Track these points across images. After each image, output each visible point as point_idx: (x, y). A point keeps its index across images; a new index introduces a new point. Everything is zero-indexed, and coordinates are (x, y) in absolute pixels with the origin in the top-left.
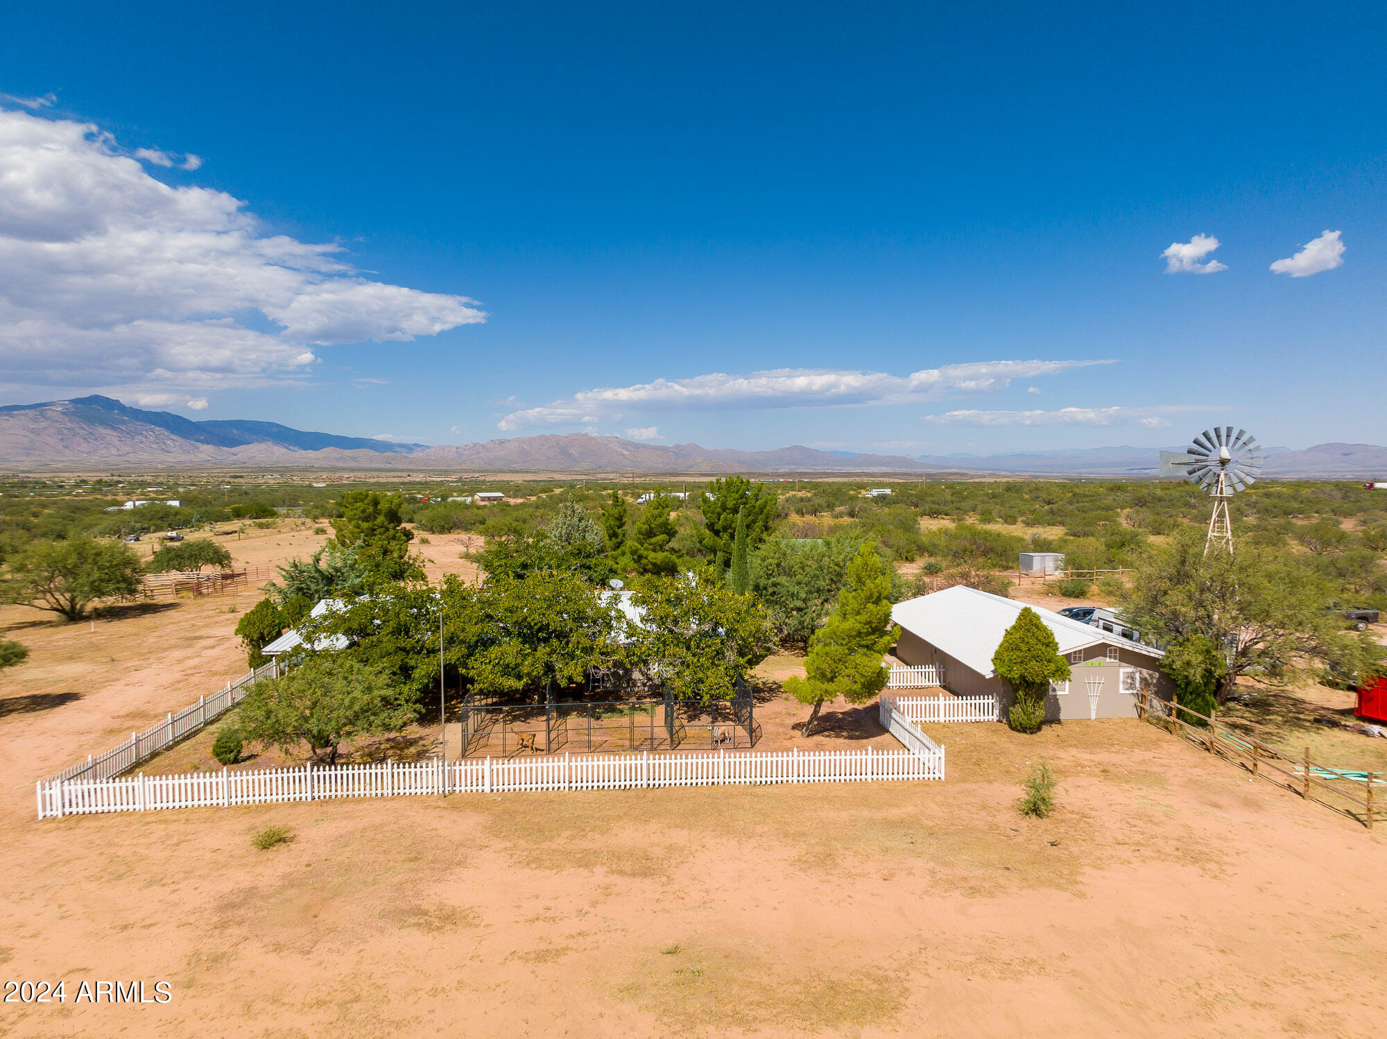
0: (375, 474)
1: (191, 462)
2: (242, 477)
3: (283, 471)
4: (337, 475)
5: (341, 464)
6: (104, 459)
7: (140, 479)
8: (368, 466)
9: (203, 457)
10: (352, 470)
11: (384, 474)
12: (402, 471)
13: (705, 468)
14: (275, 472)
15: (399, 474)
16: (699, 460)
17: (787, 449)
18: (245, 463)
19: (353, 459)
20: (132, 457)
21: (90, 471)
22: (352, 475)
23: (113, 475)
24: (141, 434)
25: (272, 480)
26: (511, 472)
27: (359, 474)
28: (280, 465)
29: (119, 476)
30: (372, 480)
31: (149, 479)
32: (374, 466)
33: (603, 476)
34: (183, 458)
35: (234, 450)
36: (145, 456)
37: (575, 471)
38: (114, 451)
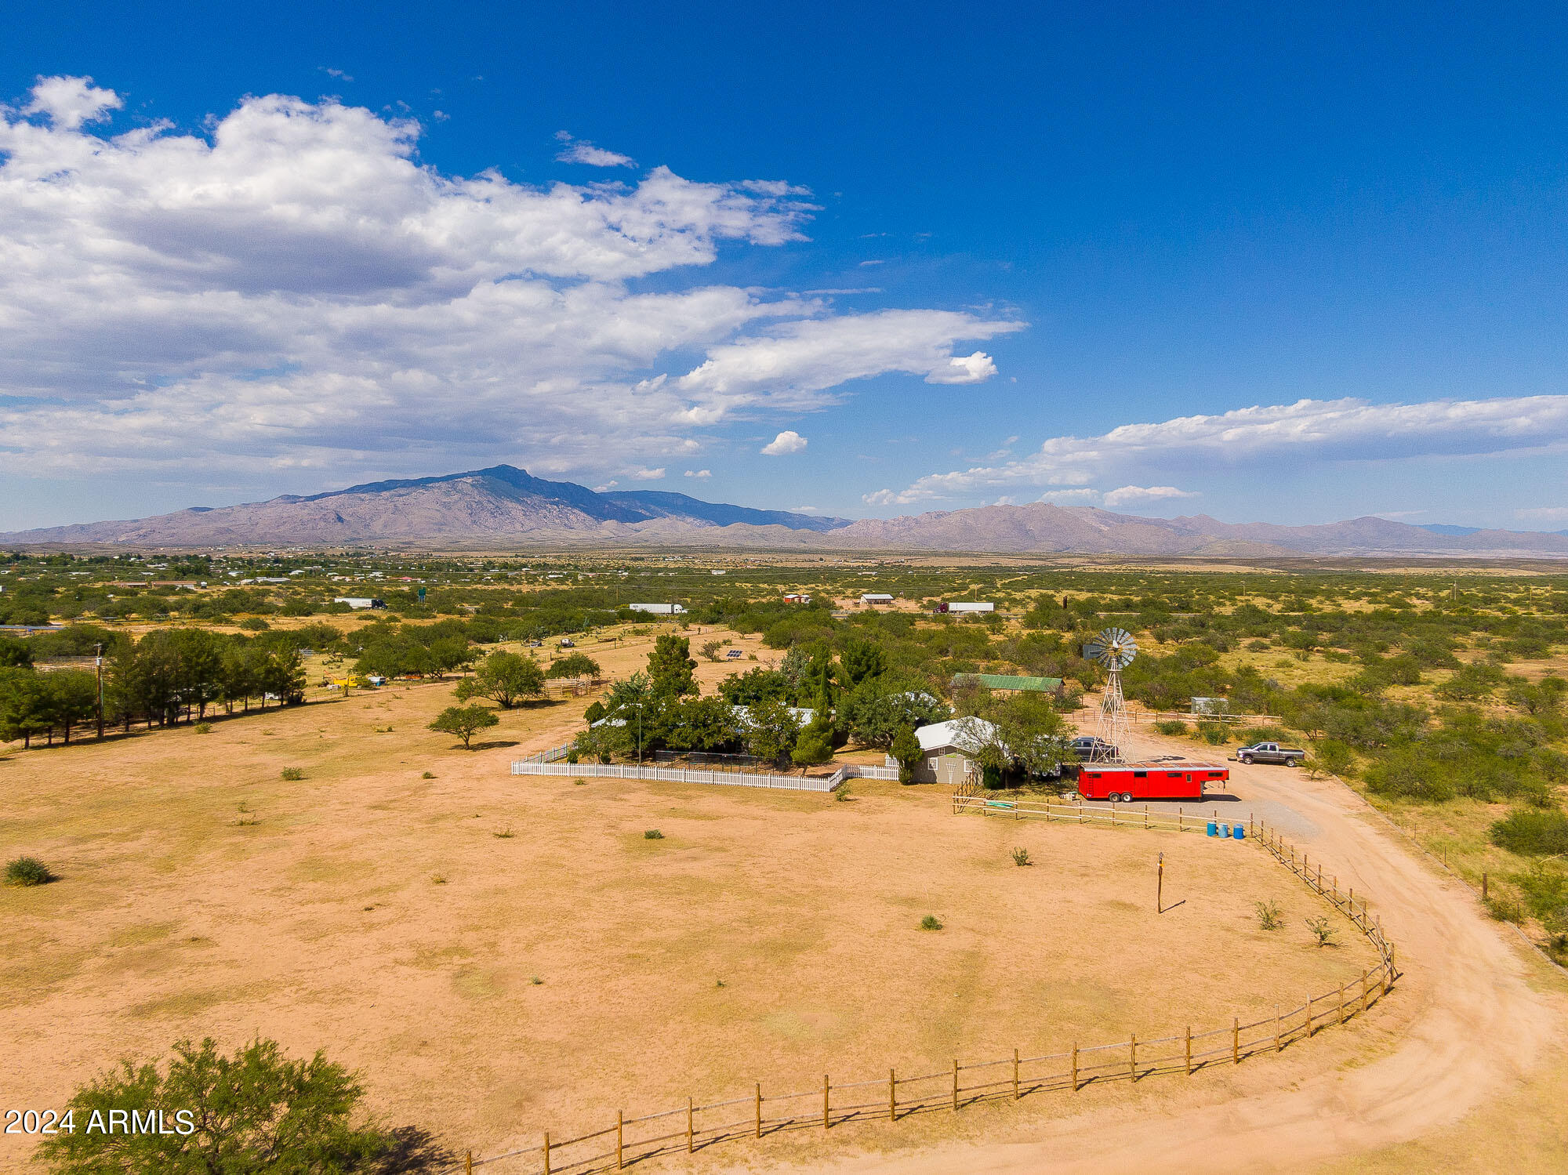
0: (783, 556)
1: (594, 539)
2: (642, 559)
3: (685, 551)
4: (744, 556)
5: (749, 543)
6: (510, 535)
7: (543, 560)
8: (778, 545)
9: (605, 533)
10: (760, 551)
11: (794, 556)
12: (816, 552)
13: (1220, 550)
14: (675, 552)
15: (811, 557)
16: (1211, 538)
17: (1354, 522)
18: (647, 541)
19: (763, 536)
20: (536, 534)
21: (496, 550)
22: (759, 557)
23: (517, 556)
24: (545, 508)
25: (672, 562)
26: (948, 554)
27: (766, 557)
28: (684, 544)
29: (523, 556)
30: (779, 565)
31: (550, 561)
32: (787, 545)
33: (1066, 561)
34: (584, 534)
35: (637, 525)
36: (548, 533)
37: (1031, 554)
38: (518, 526)
